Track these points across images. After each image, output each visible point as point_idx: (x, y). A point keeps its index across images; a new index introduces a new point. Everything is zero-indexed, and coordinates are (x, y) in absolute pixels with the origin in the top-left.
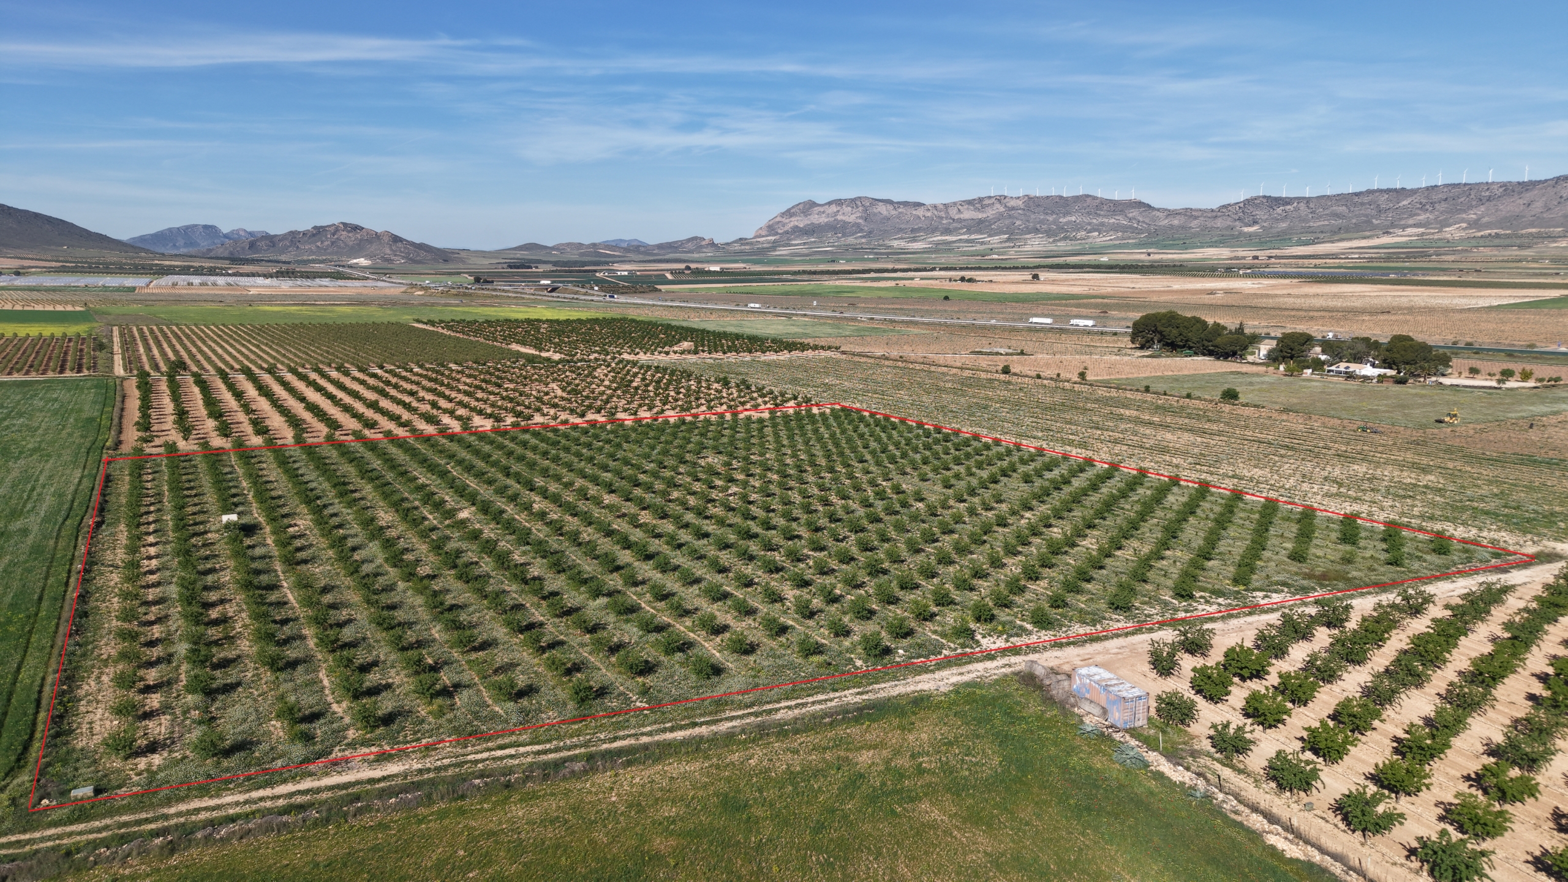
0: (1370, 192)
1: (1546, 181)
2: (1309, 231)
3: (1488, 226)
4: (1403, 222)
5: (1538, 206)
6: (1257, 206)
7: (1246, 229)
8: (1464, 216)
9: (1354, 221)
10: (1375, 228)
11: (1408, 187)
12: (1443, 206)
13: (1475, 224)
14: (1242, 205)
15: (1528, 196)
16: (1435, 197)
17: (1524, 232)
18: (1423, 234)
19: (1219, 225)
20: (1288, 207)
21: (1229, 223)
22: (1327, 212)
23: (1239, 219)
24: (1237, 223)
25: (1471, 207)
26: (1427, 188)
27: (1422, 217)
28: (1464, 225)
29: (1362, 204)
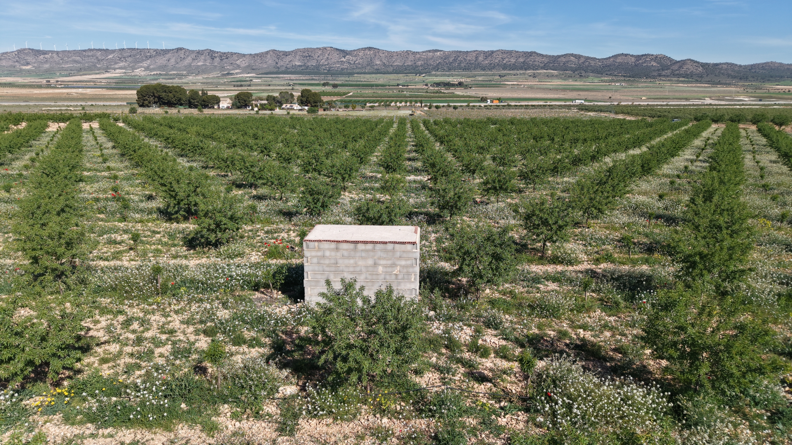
0: (90, 50)
1: (173, 50)
2: (63, 69)
3: (154, 70)
4: (113, 67)
5: (173, 61)
6: (27, 54)
7: (24, 67)
8: (141, 64)
9: (87, 65)
10: (99, 69)
11: (110, 49)
12: (130, 59)
13: (147, 69)
14: (16, 53)
15: (168, 56)
16: (125, 55)
17: (171, 73)
18: (125, 73)
19: (4, 64)
20: (46, 56)
21: (11, 63)
22: (70, 59)
23: (17, 61)
24: (16, 64)
25: (143, 61)
26: (120, 50)
27: (122, 64)
28: (143, 69)
29: (88, 56)
